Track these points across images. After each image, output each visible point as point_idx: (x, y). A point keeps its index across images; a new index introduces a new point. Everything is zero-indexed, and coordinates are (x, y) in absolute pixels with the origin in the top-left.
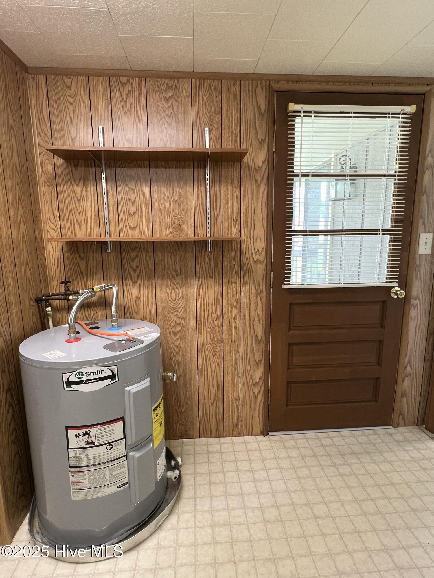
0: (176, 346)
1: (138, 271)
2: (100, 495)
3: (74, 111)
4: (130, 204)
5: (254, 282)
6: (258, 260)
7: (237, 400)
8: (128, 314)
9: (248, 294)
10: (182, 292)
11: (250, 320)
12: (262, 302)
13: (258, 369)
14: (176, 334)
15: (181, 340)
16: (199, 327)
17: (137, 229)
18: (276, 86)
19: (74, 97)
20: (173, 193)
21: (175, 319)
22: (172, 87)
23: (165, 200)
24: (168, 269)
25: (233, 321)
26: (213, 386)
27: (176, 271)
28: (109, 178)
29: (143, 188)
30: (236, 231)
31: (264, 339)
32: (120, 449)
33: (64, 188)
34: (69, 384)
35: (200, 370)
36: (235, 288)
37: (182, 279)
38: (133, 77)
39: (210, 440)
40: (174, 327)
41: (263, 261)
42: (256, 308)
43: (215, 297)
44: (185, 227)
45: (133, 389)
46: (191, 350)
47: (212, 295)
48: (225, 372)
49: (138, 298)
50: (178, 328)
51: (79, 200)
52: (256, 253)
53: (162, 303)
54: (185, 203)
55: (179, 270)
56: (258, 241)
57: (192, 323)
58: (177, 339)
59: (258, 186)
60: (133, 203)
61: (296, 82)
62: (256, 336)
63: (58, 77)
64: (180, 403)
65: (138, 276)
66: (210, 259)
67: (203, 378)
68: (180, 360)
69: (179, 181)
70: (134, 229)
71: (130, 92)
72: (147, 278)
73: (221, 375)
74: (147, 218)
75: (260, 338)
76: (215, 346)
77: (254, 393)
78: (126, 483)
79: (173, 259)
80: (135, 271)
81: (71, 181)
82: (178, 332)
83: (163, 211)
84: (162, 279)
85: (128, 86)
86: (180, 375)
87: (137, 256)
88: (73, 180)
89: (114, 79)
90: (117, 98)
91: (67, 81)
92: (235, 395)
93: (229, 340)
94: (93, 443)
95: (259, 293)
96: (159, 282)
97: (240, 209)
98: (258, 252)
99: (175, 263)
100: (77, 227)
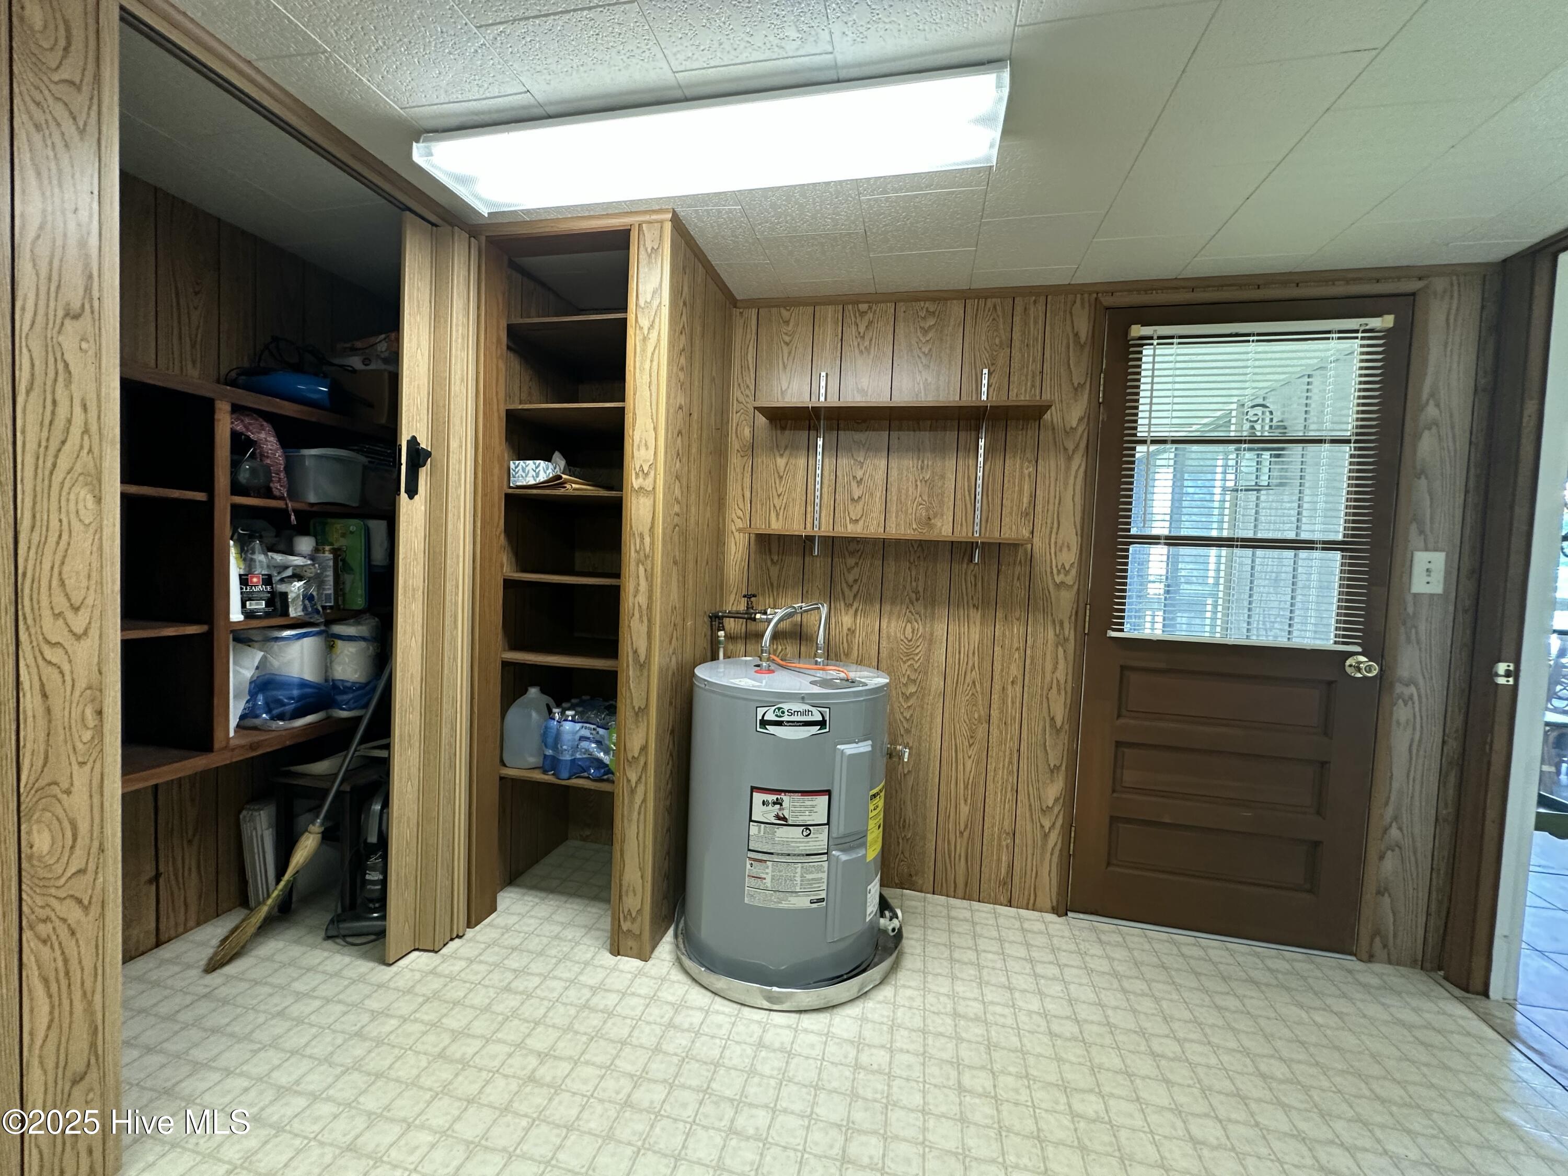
0: (905, 718)
1: (855, 588)
2: (784, 905)
3: (790, 353)
4: (854, 484)
5: (1054, 621)
6: (1062, 583)
7: (1008, 834)
8: (832, 655)
9: (1040, 641)
10: (924, 628)
11: (1042, 688)
12: (1066, 658)
13: (1052, 781)
14: (907, 698)
15: (915, 709)
16: (948, 690)
17: (861, 522)
18: (1108, 301)
19: (792, 335)
20: (922, 468)
21: (908, 672)
22: (934, 313)
23: (908, 480)
24: (904, 587)
25: (1010, 687)
26: (966, 801)
27: (917, 593)
28: (827, 445)
29: (876, 462)
30: (1025, 533)
31: (1067, 727)
32: (819, 840)
33: (763, 460)
34: (764, 723)
35: (944, 768)
36: (1017, 629)
37: (925, 608)
38: (877, 302)
39: (952, 901)
40: (905, 685)
41: (1072, 586)
42: (1055, 668)
43: (981, 641)
44: (938, 522)
45: (849, 749)
46: (931, 729)
47: (975, 636)
48: (990, 778)
49: (851, 631)
50: (912, 689)
51: (781, 478)
52: (1059, 572)
53: (889, 642)
54: (940, 484)
55: (921, 592)
56: (1065, 549)
57: (936, 682)
58: (909, 707)
59: (1069, 459)
60: (859, 482)
61: (1146, 291)
62: (1052, 719)
63: (774, 310)
64: (904, 821)
65: (855, 596)
66: (975, 576)
67: (948, 783)
68: (910, 745)
69: (933, 450)
70: (857, 521)
71: (870, 323)
72: (869, 600)
73: (982, 783)
74: (878, 505)
75: (1059, 724)
76: (974, 727)
77: (1042, 826)
78: (822, 900)
79: (914, 573)
80: (851, 587)
81: (772, 449)
82: (912, 694)
83: (903, 497)
84: (893, 603)
85: (870, 315)
87: (857, 564)
88: (777, 448)
89: (850, 307)
90: (850, 332)
91: (785, 314)
92: (1006, 823)
93: (1001, 719)
94: (784, 819)
95: (1061, 641)
96: (887, 608)
97: (1033, 496)
98: (1063, 569)
99: (917, 580)
100: (773, 515)
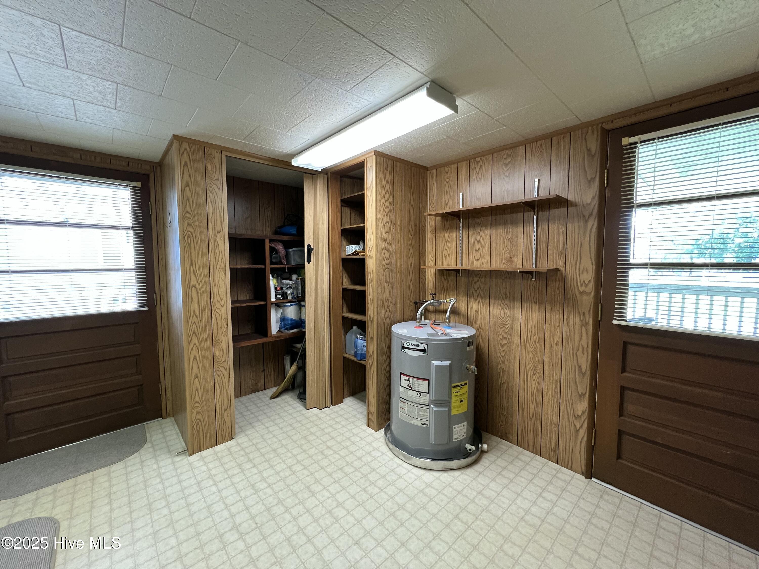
0: (502, 356)
1: (478, 292)
2: (411, 422)
3: (448, 186)
4: (476, 243)
5: (579, 313)
6: (584, 291)
7: (555, 425)
8: (469, 323)
9: (571, 323)
10: (510, 312)
11: (573, 349)
12: (587, 334)
13: (581, 402)
14: (503, 346)
15: (506, 352)
16: (522, 345)
17: (480, 260)
18: (608, 127)
19: (449, 178)
20: (507, 233)
21: (503, 334)
22: (510, 155)
23: (500, 239)
24: (500, 292)
25: (555, 346)
26: (532, 402)
27: (506, 295)
28: (464, 226)
29: (486, 231)
30: (561, 263)
31: (589, 373)
32: (425, 399)
33: (440, 235)
34: (404, 348)
35: (521, 383)
36: (558, 316)
37: (510, 302)
38: (484, 156)
39: (526, 452)
40: (501, 339)
41: (589, 294)
42: (581, 339)
43: (538, 321)
44: (515, 259)
45: (436, 363)
46: (514, 363)
47: (535, 318)
48: (544, 393)
49: (477, 312)
50: (505, 342)
51: (447, 242)
52: (582, 285)
53: (493, 318)
54: (516, 240)
55: (508, 295)
56: (585, 274)
57: (516, 340)
58: (504, 351)
59: (586, 221)
60: (478, 242)
61: (635, 114)
62: (580, 367)
63: (442, 169)
64: (503, 406)
65: (478, 296)
66: (535, 287)
67: (523, 391)
68: (505, 369)
69: (512, 223)
70: (478, 260)
71: (481, 166)
72: (484, 297)
73: (541, 395)
74: (487, 252)
75: (584, 370)
76: (536, 365)
77: (575, 425)
78: (427, 425)
79: (504, 284)
80: (476, 291)
81: (443, 229)
82: (505, 344)
83: (498, 247)
84: (495, 299)
85: (481, 162)
86: (504, 382)
87: (478, 280)
88: (445, 229)
89: (472, 160)
90: (473, 172)
91: (447, 169)
92: (554, 419)
93: (550, 363)
94: (411, 387)
95: (584, 324)
96: (492, 301)
97: (566, 244)
98: (584, 283)
99: (506, 288)
100: (444, 259)
